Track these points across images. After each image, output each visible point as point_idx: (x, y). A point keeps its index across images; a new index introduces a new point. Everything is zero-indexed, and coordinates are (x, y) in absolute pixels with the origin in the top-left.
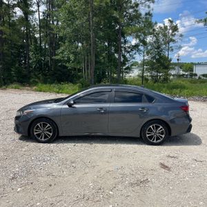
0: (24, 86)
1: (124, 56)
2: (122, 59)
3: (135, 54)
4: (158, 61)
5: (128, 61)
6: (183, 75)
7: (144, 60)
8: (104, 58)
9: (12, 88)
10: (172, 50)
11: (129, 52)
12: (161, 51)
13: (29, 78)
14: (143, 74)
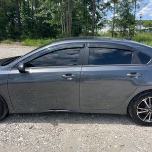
0: (16, 41)
1: (98, 14)
2: (96, 16)
3: (107, 11)
4: (126, 17)
5: (100, 18)
6: (144, 30)
7: (114, 17)
8: (80, 15)
9: (5, 43)
10: (139, 7)
11: (101, 10)
12: (129, 9)
13: (20, 35)
14: (113, 29)
